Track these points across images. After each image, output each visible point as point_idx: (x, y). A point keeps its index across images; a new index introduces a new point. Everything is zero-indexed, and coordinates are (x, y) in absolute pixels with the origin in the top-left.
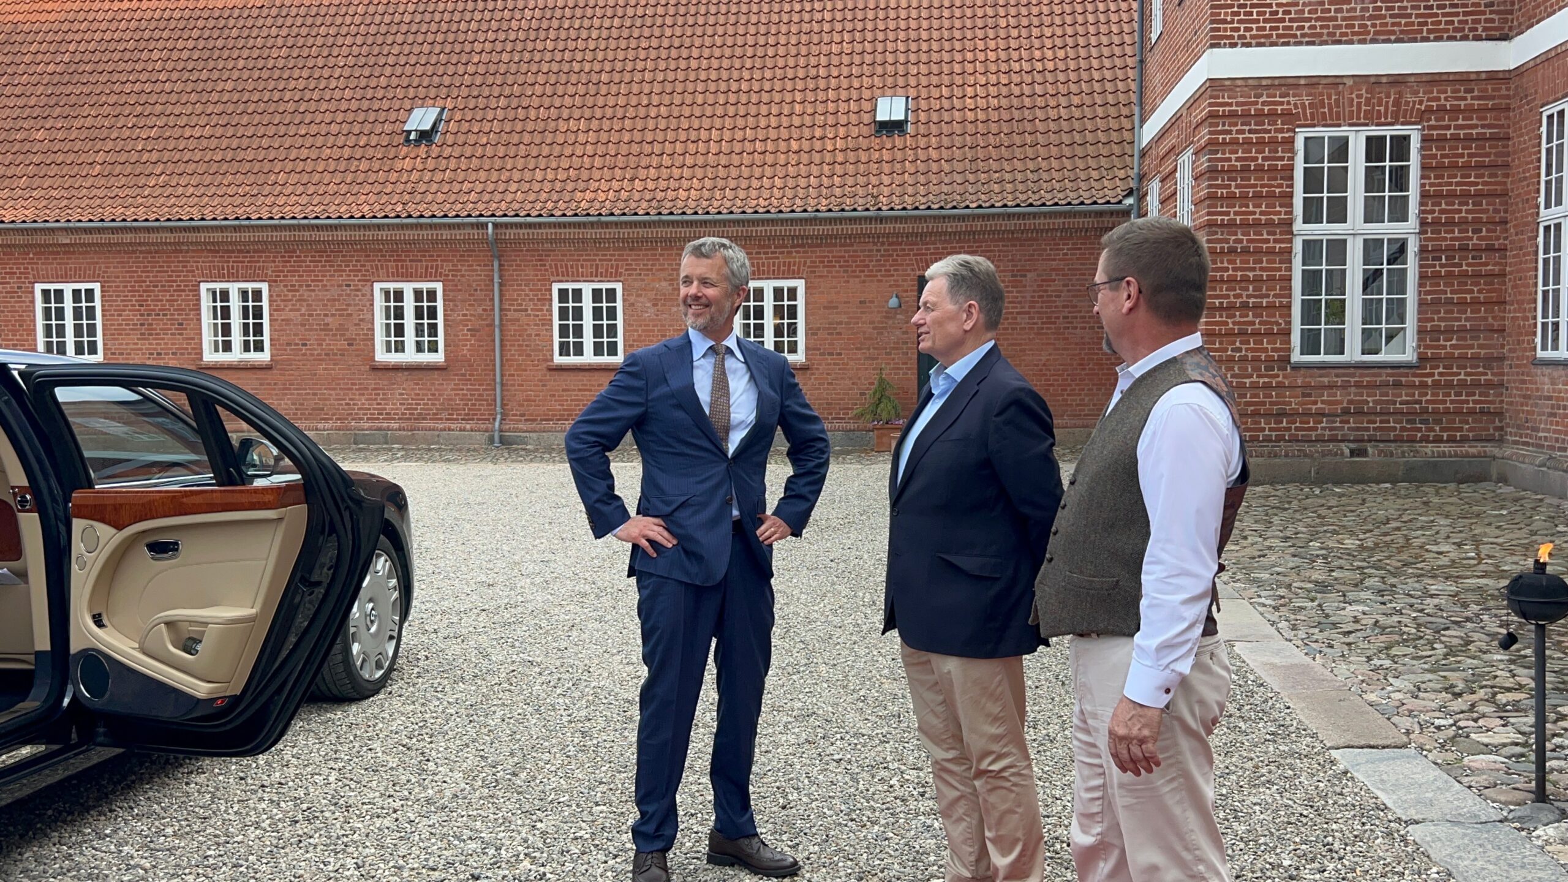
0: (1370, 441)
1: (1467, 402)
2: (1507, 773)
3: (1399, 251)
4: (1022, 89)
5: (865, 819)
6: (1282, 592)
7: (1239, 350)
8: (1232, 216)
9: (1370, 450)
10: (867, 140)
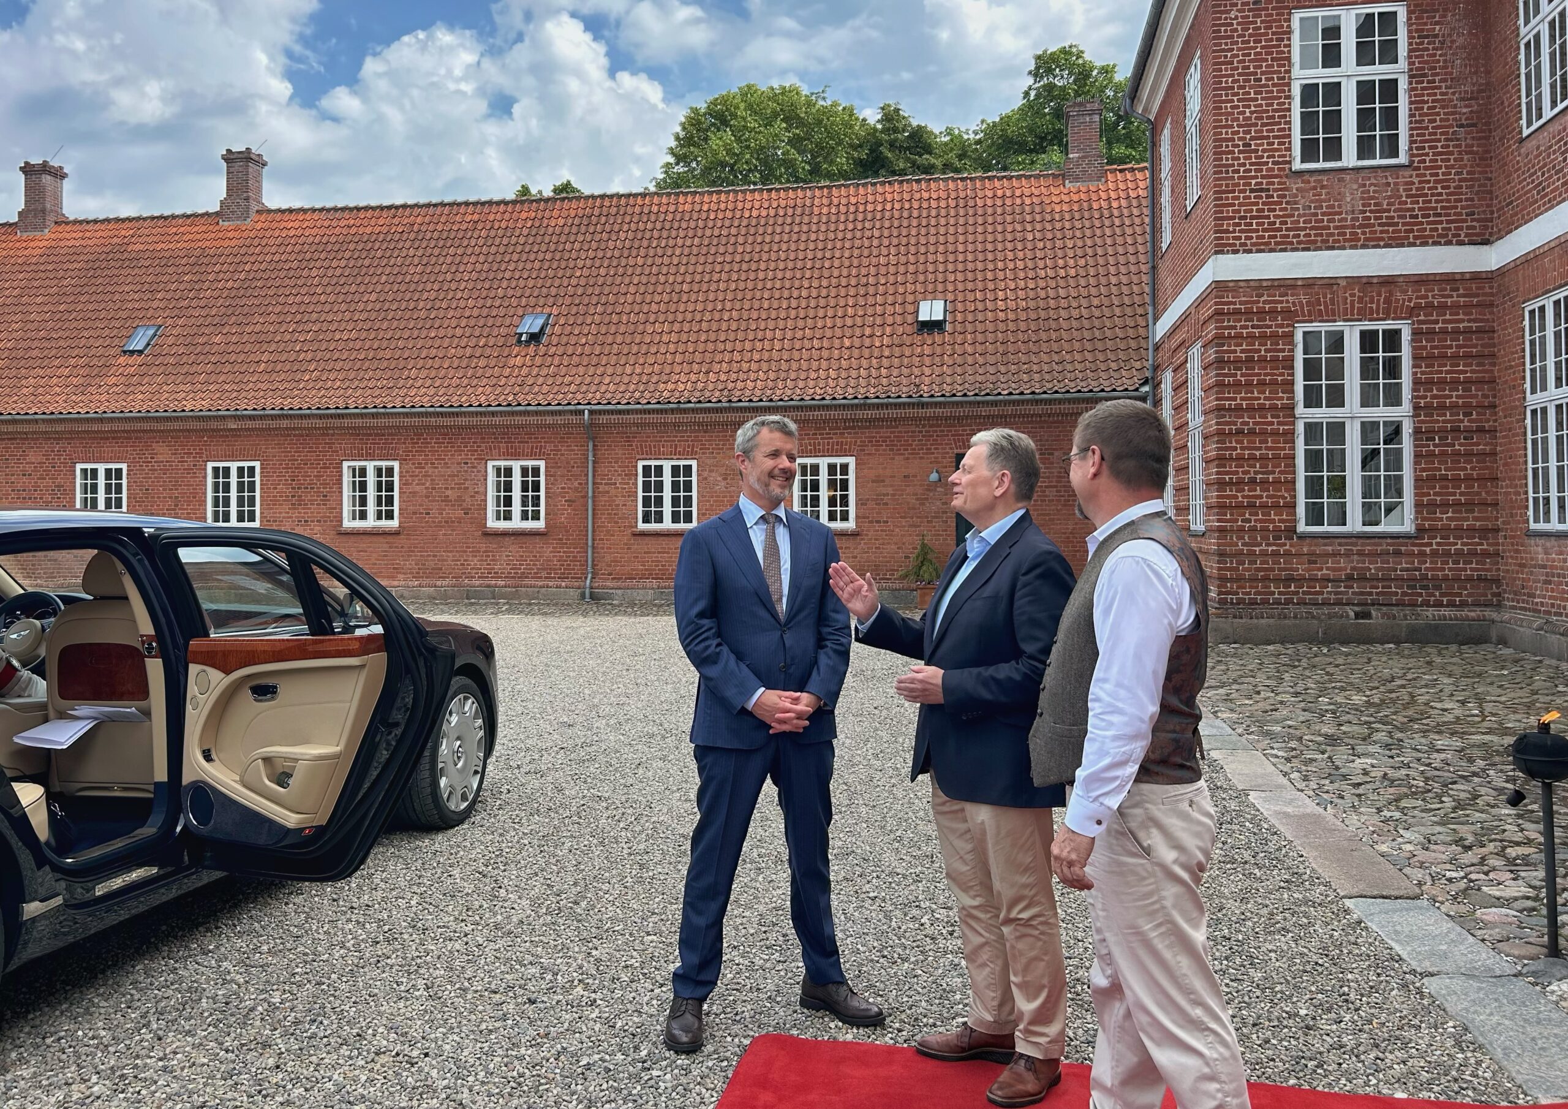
0: (1373, 605)
1: (1465, 570)
2: (1519, 927)
3: (1394, 433)
4: (1047, 292)
5: (896, 956)
6: (1293, 744)
7: (1250, 521)
8: (1238, 401)
9: (1374, 613)
10: (910, 338)
